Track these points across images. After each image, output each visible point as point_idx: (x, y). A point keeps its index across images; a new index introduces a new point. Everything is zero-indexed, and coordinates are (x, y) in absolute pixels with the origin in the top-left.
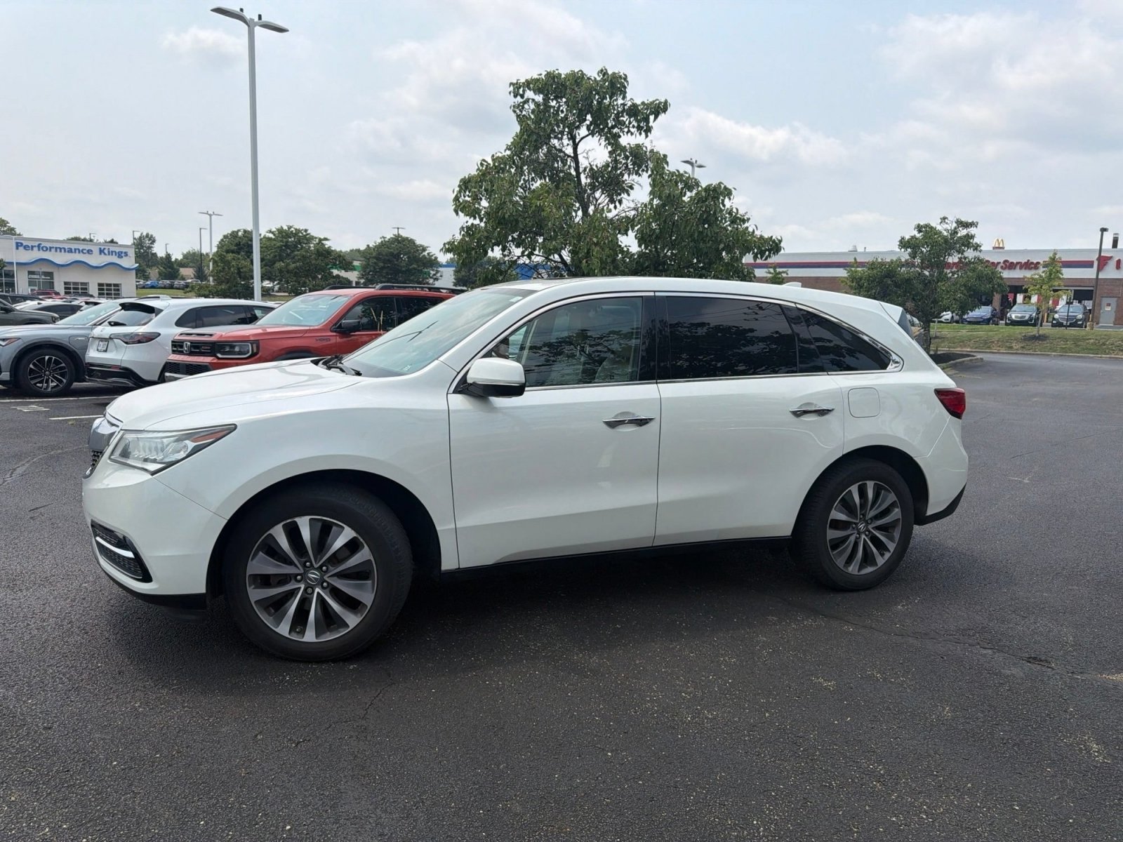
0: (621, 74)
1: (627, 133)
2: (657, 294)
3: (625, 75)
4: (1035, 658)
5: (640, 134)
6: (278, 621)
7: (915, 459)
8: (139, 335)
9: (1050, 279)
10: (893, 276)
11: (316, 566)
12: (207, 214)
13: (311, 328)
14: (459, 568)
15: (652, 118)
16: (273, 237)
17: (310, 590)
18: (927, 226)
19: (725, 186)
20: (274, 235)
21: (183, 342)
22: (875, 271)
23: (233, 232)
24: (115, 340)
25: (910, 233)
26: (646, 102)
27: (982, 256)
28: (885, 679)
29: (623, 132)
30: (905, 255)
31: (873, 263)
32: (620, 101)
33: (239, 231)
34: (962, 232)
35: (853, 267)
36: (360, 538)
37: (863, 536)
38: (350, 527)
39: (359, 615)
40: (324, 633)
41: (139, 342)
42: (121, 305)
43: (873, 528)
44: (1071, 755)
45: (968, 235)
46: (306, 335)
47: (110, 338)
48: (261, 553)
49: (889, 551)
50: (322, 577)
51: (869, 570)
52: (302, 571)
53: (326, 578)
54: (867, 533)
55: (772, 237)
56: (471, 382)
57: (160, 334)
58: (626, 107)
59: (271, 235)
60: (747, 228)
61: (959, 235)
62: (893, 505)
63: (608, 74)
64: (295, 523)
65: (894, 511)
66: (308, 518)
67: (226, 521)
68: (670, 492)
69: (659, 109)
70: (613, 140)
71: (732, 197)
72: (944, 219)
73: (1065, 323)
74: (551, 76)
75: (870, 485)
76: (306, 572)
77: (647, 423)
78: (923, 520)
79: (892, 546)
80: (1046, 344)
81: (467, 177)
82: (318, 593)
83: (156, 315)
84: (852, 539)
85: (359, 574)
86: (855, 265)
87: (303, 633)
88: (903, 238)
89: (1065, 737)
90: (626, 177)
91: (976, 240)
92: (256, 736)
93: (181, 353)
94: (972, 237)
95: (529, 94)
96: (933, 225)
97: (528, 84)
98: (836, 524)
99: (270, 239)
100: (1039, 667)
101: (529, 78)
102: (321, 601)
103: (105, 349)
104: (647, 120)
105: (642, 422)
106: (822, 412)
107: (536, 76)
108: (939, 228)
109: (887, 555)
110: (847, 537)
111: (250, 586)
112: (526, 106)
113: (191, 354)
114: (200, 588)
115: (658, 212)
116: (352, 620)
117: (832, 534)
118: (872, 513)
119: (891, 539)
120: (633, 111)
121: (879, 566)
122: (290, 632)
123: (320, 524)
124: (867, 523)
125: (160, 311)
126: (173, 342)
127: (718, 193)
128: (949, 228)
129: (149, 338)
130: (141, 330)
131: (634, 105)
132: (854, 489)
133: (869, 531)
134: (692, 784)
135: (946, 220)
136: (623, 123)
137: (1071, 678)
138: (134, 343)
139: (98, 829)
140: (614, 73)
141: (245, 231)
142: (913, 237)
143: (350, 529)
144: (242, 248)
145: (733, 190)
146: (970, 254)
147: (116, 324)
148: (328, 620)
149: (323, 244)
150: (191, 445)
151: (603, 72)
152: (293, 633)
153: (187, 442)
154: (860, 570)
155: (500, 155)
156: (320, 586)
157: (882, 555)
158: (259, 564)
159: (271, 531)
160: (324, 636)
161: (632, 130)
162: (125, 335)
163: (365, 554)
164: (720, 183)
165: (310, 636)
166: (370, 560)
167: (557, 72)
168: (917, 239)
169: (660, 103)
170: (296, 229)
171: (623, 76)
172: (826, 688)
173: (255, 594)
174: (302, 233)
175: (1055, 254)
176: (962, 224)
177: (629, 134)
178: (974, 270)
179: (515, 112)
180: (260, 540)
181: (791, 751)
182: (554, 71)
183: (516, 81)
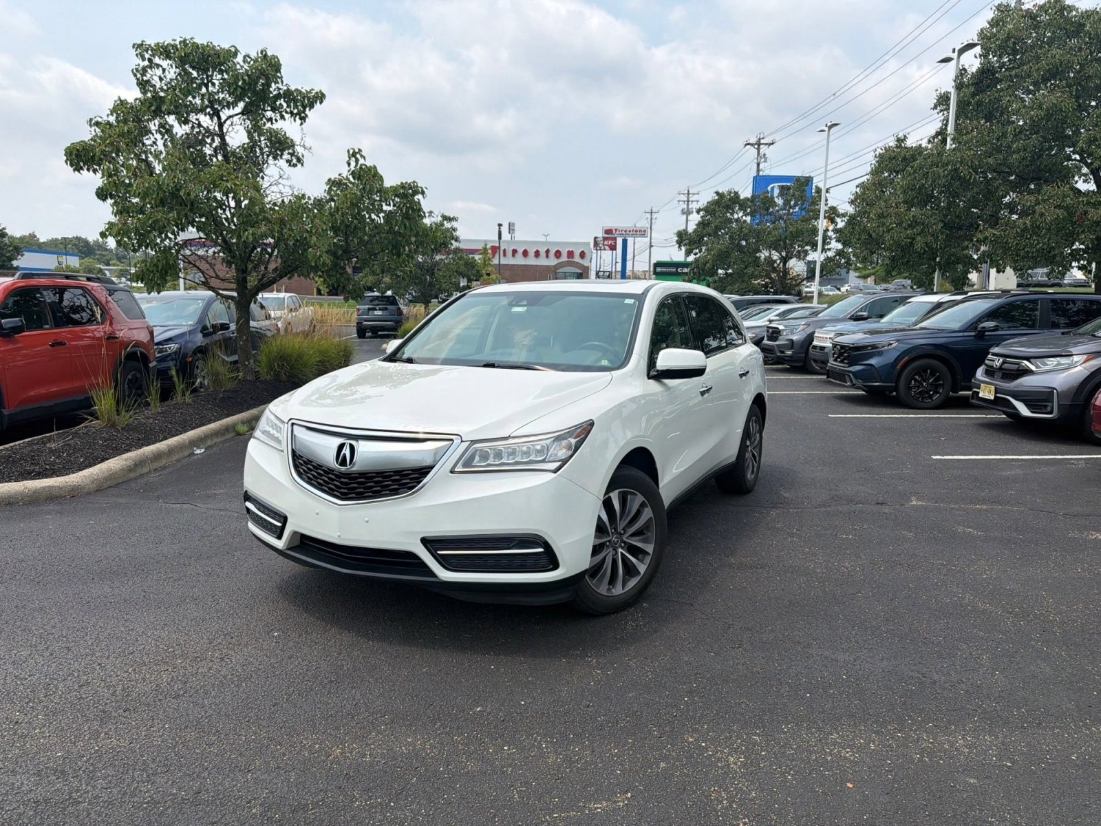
1: (280, 118)
4: (880, 503)
5: (295, 121)
6: (603, 582)
11: (618, 531)
15: (308, 106)
17: (614, 552)
26: (301, 90)
27: (461, 246)
32: (275, 85)
34: (446, 225)
36: (646, 501)
38: (640, 493)
39: (646, 562)
40: (627, 583)
45: (451, 228)
49: (757, 462)
50: (621, 539)
51: (753, 477)
53: (625, 539)
56: (660, 369)
58: (282, 92)
62: (757, 432)
63: (267, 56)
64: (610, 498)
65: (757, 435)
66: (617, 492)
69: (316, 99)
75: (755, 420)
76: (613, 538)
77: (710, 390)
79: (757, 459)
82: (621, 552)
85: (645, 530)
87: (615, 588)
91: (457, 233)
98: (747, 449)
101: (159, 41)
102: (624, 559)
104: (302, 108)
106: (746, 373)
107: (168, 41)
109: (756, 465)
112: (149, 71)
116: (642, 567)
117: (746, 455)
118: (753, 439)
119: (757, 454)
120: (289, 95)
121: (755, 473)
123: (621, 496)
124: (752, 446)
127: (411, 191)
128: (436, 221)
131: (289, 91)
132: (751, 423)
135: (432, 214)
136: (277, 109)
140: (271, 56)
143: (640, 495)
148: (629, 572)
150: (573, 442)
151: (264, 54)
152: (608, 591)
153: (569, 440)
155: (100, 120)
156: (621, 547)
160: (627, 586)
161: (286, 115)
163: (647, 514)
165: (619, 589)
166: (651, 518)
169: (316, 93)
171: (278, 58)
177: (284, 119)
179: (135, 75)
183: (140, 43)
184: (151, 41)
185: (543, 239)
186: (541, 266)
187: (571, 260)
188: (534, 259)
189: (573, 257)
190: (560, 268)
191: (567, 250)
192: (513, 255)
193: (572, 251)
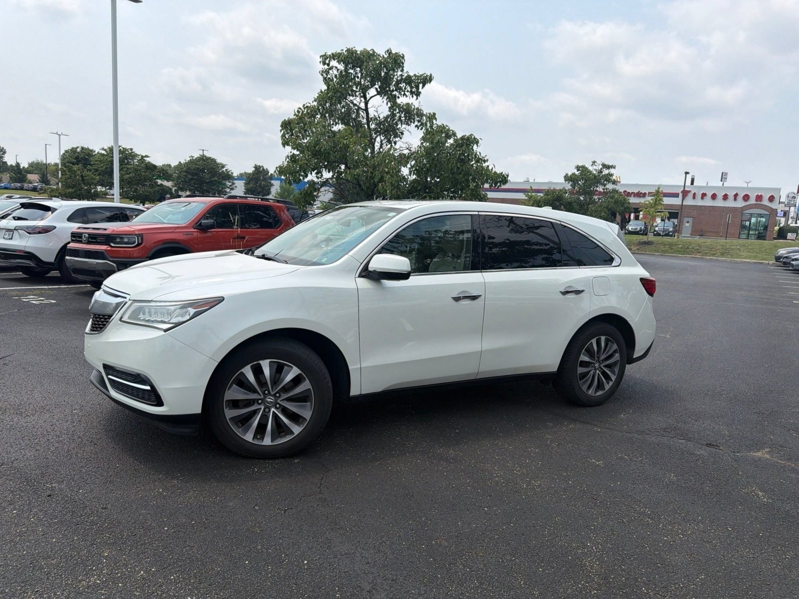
0: (401, 54)
1: (404, 95)
2: (480, 213)
3: (403, 55)
4: (710, 444)
5: (413, 97)
6: (246, 431)
7: (629, 322)
8: (39, 227)
9: (655, 204)
10: (561, 200)
11: (272, 393)
12: (57, 134)
13: (180, 226)
14: (361, 394)
15: (421, 86)
16: (105, 153)
17: (267, 410)
18: (583, 167)
19: (474, 137)
20: (106, 152)
21: (82, 234)
22: (549, 197)
23: (73, 148)
24: (19, 231)
25: (573, 170)
26: (417, 75)
27: (617, 187)
28: (631, 459)
29: (401, 94)
30: (568, 186)
31: (548, 190)
32: (399, 73)
33: (78, 147)
34: (606, 172)
35: (530, 192)
36: (303, 374)
37: (598, 371)
38: (297, 367)
39: (301, 426)
40: (277, 438)
41: (39, 233)
42: (21, 204)
43: (603, 366)
44: (750, 499)
45: (609, 173)
46: (176, 231)
47: (15, 229)
48: (234, 385)
49: (612, 381)
50: (276, 400)
51: (600, 393)
52: (262, 397)
53: (279, 401)
54: (600, 369)
55: (502, 173)
56: (372, 270)
57: (55, 227)
58: (403, 77)
59: (103, 152)
60: (488, 166)
61: (603, 174)
62: (615, 352)
63: (392, 53)
64: (259, 364)
65: (615, 355)
66: (268, 361)
67: (217, 364)
68: (490, 343)
69: (426, 80)
70: (392, 99)
71: (479, 145)
72: (594, 162)
73: (662, 233)
74: (351, 52)
75: (603, 338)
76: (265, 397)
77: (477, 298)
78: (631, 360)
79: (613, 378)
80: (652, 247)
81: (287, 120)
82: (273, 412)
83: (52, 213)
84: (592, 373)
85: (302, 399)
86: (531, 192)
87: (262, 439)
88: (567, 175)
89: (743, 489)
90: (399, 126)
91: (614, 177)
92: (254, 507)
93: (80, 242)
94: (612, 175)
95: (334, 63)
96: (587, 166)
97: (334, 56)
98: (584, 364)
99: (103, 155)
100: (714, 449)
101: (334, 52)
102: (275, 416)
103: (10, 237)
104: (417, 87)
105: (474, 298)
106: (578, 292)
107: (339, 51)
108: (591, 168)
109: (611, 383)
110: (589, 372)
111: (226, 408)
112: (331, 71)
113: (89, 243)
114: (198, 409)
115: (428, 152)
116: (297, 430)
117: (581, 370)
118: (603, 357)
119: (613, 373)
120: (409, 80)
121: (606, 390)
122: (253, 439)
123: (275, 365)
124: (600, 364)
125: (55, 210)
126: (72, 233)
127: (469, 142)
128: (597, 169)
129: (46, 230)
130: (41, 223)
131: (409, 77)
132: (594, 341)
133: (601, 368)
134: (543, 525)
135: (596, 164)
136: (401, 89)
137: (734, 455)
138: (35, 233)
139: (178, 570)
140: (396, 53)
141: (82, 148)
142: (574, 174)
143: (296, 368)
144: (80, 161)
145: (479, 140)
146: (610, 186)
147: (19, 219)
148: (280, 429)
149: (144, 160)
150: (192, 311)
151: (389, 52)
152: (255, 440)
153: (190, 309)
154: (595, 393)
155: (309, 105)
156: (274, 407)
157: (608, 383)
158: (233, 393)
159: (243, 370)
160: (277, 440)
161: (407, 93)
162: (28, 227)
163: (306, 385)
164: (472, 135)
165: (267, 441)
166: (310, 389)
167: (354, 49)
168: (576, 175)
169: (427, 76)
170: (124, 148)
171: (402, 55)
172: (599, 465)
173: (230, 413)
174: (128, 151)
175: (659, 188)
176: (605, 166)
177: (405, 96)
178: (612, 197)
179: (322, 75)
180: (234, 377)
181: (592, 503)
182: (352, 48)
183: (324, 54)
184: (329, 53)
185: (745, 185)
186: (728, 207)
187: (759, 203)
188: (723, 201)
189: (761, 201)
190: (747, 210)
191: (756, 194)
192: (702, 198)
193: (761, 196)
